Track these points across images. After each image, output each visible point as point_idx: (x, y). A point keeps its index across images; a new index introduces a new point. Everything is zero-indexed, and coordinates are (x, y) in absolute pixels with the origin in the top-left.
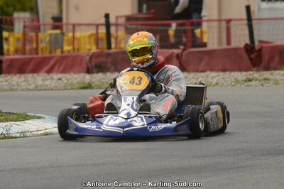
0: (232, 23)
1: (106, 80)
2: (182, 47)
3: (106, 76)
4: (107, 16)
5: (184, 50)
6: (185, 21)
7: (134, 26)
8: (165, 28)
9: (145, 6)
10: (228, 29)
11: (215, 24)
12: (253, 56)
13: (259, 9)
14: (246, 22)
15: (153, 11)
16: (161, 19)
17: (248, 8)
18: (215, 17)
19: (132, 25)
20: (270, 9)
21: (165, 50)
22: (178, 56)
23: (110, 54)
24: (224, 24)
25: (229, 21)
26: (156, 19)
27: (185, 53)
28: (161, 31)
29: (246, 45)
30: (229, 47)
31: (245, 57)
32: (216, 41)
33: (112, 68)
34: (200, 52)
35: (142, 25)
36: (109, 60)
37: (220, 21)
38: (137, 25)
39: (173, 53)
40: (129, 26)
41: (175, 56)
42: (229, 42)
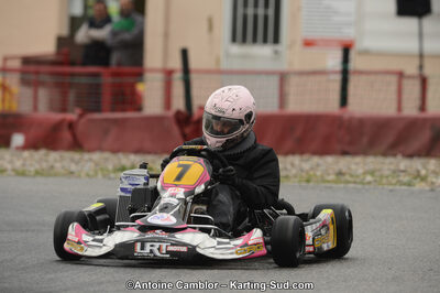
5: (81, 116)
12: (188, 130)
13: (228, 55)
15: (65, 50)
20: (244, 57)
22: (71, 126)
27: (83, 120)
29: (178, 112)
31: (176, 131)
34: (106, 120)
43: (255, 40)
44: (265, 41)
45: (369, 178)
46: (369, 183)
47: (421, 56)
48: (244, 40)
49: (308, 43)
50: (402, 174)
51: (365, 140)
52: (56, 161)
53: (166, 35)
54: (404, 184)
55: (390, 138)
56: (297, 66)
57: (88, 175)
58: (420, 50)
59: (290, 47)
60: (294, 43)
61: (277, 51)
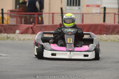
0: (55, 15)
1: (2, 37)
3: (1, 35)
4: (2, 10)
5: (34, 25)
7: (13, 15)
8: (27, 16)
9: (18, 6)
10: (53, 17)
11: (48, 15)
13: (66, 9)
14: (60, 14)
15: (21, 8)
16: (25, 12)
17: (62, 9)
18: (48, 12)
19: (12, 14)
20: (71, 9)
21: (26, 25)
22: (32, 28)
23: (3, 26)
24: (51, 15)
25: (53, 14)
26: (23, 12)
28: (25, 17)
29: (60, 24)
30: (53, 25)
32: (48, 22)
33: (4, 32)
34: (41, 26)
35: (17, 14)
36: (3, 28)
37: (49, 13)
38: (15, 14)
39: (30, 26)
40: (11, 14)
41: (30, 27)
42: (53, 22)
43: (73, 5)
44: (76, 5)
48: (71, 5)
49: (88, 6)
53: (50, 4)
56: (84, 12)
58: (118, 7)
59: (83, 7)
60: (84, 6)
61: (79, 8)
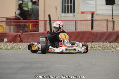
2: (21, 32)
6: (28, 21)
13: (61, 16)
18: (43, 20)
20: (65, 16)
22: (19, 36)
27: (23, 34)
29: (48, 32)
34: (29, 34)
43: (68, 12)
44: (71, 12)
45: (99, 48)
46: (100, 49)
47: (113, 15)
48: (65, 12)
49: (82, 13)
50: (108, 47)
51: (98, 38)
52: (16, 45)
53: (44, 11)
54: (109, 50)
55: (105, 38)
56: (79, 19)
57: (25, 49)
58: (113, 14)
59: (77, 14)
60: (78, 12)
61: (74, 15)
